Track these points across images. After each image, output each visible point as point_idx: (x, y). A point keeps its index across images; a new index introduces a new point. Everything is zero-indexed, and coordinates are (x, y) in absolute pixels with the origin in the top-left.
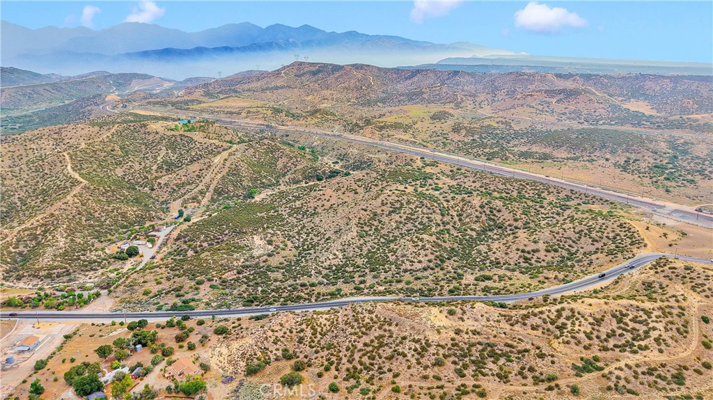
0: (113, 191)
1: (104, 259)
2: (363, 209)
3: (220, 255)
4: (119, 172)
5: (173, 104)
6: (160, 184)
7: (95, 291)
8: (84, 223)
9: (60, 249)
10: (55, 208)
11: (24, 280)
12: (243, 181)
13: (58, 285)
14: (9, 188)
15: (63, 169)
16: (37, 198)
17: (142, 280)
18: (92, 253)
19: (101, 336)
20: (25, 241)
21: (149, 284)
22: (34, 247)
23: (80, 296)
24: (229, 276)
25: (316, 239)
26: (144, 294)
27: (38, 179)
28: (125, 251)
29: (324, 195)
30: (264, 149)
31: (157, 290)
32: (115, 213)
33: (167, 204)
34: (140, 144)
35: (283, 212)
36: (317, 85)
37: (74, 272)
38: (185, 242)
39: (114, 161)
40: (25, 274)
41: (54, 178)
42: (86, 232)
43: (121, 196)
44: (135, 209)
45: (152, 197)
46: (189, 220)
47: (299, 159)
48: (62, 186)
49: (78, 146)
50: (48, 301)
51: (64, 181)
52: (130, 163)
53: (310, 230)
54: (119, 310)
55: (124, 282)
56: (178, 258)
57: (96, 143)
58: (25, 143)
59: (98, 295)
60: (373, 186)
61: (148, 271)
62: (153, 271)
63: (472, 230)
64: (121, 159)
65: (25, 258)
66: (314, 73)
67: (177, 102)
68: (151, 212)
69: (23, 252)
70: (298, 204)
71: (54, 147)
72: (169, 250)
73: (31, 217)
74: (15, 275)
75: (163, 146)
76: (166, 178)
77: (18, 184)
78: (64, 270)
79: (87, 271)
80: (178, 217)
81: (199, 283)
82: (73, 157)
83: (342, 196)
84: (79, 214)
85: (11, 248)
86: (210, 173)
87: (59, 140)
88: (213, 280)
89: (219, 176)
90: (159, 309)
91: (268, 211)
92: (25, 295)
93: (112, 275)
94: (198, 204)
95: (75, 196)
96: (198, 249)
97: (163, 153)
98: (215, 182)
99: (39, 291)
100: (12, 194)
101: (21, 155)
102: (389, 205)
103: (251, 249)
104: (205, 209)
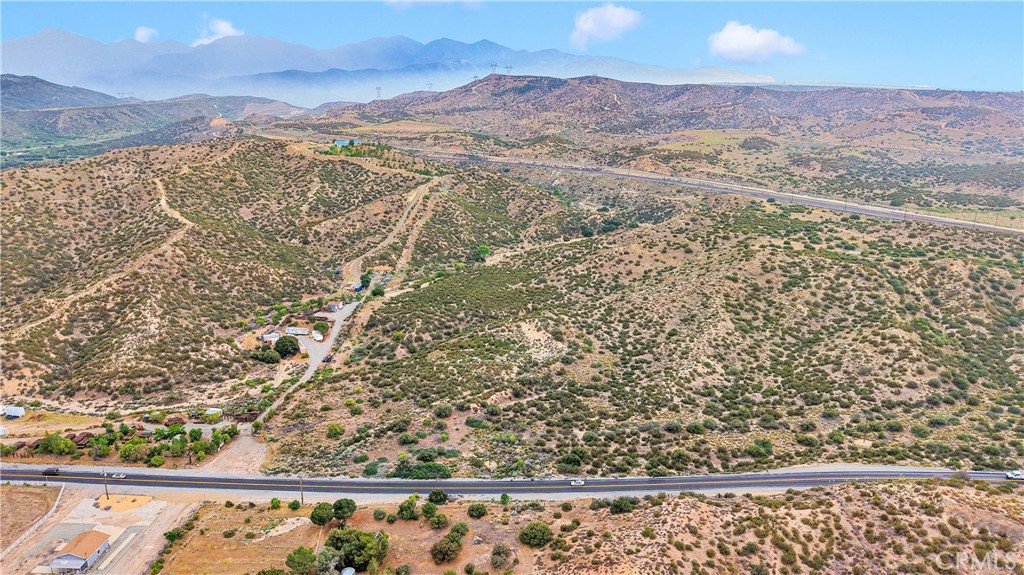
0: (240, 241)
1: (236, 361)
2: (728, 278)
3: (467, 358)
4: (246, 213)
5: (314, 127)
6: (317, 233)
7: (227, 424)
8: (192, 291)
9: (151, 337)
10: (140, 264)
11: (80, 396)
12: (461, 232)
13: (146, 409)
14: (61, 232)
15: (154, 205)
16: (109, 250)
17: (319, 405)
18: (212, 347)
19: (250, 536)
20: (84, 320)
21: (334, 414)
22: (101, 333)
23: (196, 436)
24: (500, 400)
25: (646, 334)
26: (329, 436)
27: (111, 220)
28: (273, 346)
29: (626, 253)
30: (482, 185)
31: (355, 427)
32: (247, 277)
33: (335, 266)
34: (275, 173)
35: (555, 283)
36: (529, 105)
37: (179, 383)
38: (386, 332)
39: (236, 197)
40: (82, 384)
41: (137, 219)
42: (197, 308)
43: (254, 249)
44: (281, 272)
45: (308, 254)
46: (382, 294)
47: (545, 202)
48: (152, 230)
49: (177, 170)
50: (128, 445)
51: (155, 223)
52: (262, 201)
53: (627, 316)
54: (282, 471)
55: (282, 408)
56: (379, 361)
57: (207, 168)
58: (90, 169)
59: (233, 434)
60: (719, 240)
61: (327, 386)
62: (337, 385)
63: (975, 322)
64: (248, 194)
65: (84, 353)
66: (522, 91)
67: (320, 125)
68: (311, 278)
69: (81, 341)
70: (580, 268)
71: (137, 175)
72: (357, 346)
73: (96, 278)
74: (62, 384)
75: (316, 176)
76: (329, 223)
77: (76, 226)
78: (159, 379)
79: (204, 381)
80: (360, 289)
81: (442, 414)
82: (170, 186)
83: (661, 257)
84: (183, 276)
85: (58, 333)
86: (404, 218)
87: (145, 166)
88: (469, 408)
89: (420, 223)
90: (369, 472)
91: (526, 280)
92: (80, 428)
93: (255, 392)
94: (391, 269)
95: (176, 244)
96: (415, 344)
97: (316, 186)
98: (415, 232)
99: (109, 422)
100: (65, 242)
101: (83, 186)
102: (779, 272)
103: (523, 348)
104: (404, 276)
